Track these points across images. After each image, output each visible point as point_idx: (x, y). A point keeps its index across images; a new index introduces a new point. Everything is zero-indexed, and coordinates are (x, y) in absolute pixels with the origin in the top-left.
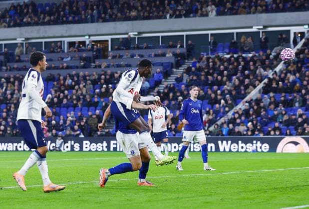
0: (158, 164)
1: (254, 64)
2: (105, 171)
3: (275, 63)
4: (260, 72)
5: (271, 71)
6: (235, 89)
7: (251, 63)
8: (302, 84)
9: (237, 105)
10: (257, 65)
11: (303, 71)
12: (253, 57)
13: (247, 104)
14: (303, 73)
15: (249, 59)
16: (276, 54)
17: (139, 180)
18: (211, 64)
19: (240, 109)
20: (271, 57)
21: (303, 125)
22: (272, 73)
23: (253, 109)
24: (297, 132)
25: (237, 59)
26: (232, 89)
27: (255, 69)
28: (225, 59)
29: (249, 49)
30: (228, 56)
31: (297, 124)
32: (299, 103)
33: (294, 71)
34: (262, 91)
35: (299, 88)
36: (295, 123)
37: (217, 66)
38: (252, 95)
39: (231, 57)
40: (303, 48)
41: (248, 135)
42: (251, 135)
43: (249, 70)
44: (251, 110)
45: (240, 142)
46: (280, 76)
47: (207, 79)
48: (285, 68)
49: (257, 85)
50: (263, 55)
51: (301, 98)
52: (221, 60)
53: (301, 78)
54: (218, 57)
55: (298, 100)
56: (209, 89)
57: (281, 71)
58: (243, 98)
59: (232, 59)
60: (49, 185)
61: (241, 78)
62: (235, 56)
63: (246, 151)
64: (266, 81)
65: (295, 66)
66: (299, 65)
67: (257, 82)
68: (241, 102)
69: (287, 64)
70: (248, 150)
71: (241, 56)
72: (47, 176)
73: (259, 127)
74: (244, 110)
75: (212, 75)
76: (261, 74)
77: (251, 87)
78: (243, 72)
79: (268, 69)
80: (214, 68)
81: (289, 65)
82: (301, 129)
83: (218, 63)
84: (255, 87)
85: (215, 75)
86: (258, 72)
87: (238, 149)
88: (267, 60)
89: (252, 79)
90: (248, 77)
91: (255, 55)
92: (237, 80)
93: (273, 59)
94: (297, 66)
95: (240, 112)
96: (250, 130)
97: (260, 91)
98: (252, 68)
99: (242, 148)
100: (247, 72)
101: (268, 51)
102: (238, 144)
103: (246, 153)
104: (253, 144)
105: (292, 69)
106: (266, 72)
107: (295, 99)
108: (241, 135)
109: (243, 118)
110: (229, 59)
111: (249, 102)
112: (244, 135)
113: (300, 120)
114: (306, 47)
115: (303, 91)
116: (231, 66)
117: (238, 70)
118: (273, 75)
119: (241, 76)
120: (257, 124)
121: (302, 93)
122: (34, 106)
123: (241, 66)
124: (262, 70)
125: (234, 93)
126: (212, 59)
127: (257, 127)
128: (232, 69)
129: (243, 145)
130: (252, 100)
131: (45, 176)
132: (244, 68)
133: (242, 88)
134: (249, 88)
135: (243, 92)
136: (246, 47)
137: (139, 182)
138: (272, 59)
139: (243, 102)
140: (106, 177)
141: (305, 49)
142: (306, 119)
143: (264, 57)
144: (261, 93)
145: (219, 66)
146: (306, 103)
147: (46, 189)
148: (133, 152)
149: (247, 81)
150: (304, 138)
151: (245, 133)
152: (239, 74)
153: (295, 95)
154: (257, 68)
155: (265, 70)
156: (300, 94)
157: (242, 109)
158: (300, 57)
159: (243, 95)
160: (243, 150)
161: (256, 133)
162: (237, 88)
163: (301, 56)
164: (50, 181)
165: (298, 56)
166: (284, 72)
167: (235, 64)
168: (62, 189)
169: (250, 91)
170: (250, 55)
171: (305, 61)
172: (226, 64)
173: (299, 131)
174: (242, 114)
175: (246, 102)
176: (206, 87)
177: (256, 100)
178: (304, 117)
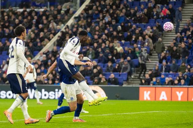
0: (90, 105)
1: (47, 18)
2: (50, 112)
3: (66, 17)
4: (53, 26)
5: (63, 25)
6: (31, 41)
7: (44, 18)
8: (93, 38)
9: (34, 56)
10: (50, 19)
11: (92, 26)
12: (45, 12)
13: (45, 55)
14: (93, 27)
15: (41, 13)
16: (66, 9)
17: (74, 118)
18: (6, 17)
19: (39, 60)
20: (62, 12)
21: (99, 76)
22: (64, 27)
23: (51, 60)
24: (94, 81)
25: (30, 13)
26: (29, 41)
27: (48, 23)
28: (19, 13)
29: (40, 4)
30: (21, 10)
31: (93, 75)
32: (92, 56)
33: (84, 25)
34: (56, 43)
35: (90, 41)
36: (91, 74)
37: (12, 19)
38: (48, 47)
39: (24, 11)
40: (91, 4)
41: (49, 84)
42: (52, 84)
43: (43, 23)
44: (49, 61)
45: (43, 90)
46: (72, 30)
47: (4, 31)
48: (76, 23)
49: (51, 38)
50: (54, 10)
51: (94, 51)
52: (15, 14)
53: (91, 32)
54: (11, 11)
55: (91, 52)
56: (6, 41)
57: (73, 26)
58: (40, 50)
59: (26, 13)
60: (29, 120)
61: (36, 31)
62: (28, 10)
63: (48, 98)
64: (59, 34)
65: (85, 21)
66: (89, 20)
67: (51, 35)
68: (39, 54)
69: (77, 19)
70: (50, 97)
71: (34, 10)
72: (27, 113)
73: (58, 77)
74: (42, 61)
75: (8, 27)
76: (54, 28)
77: (46, 40)
78: (37, 26)
79: (60, 23)
80: (9, 22)
81: (79, 20)
82: (97, 79)
83: (13, 17)
84: (50, 40)
85: (11, 28)
86: (51, 26)
87: (41, 96)
88: (59, 15)
89: (47, 32)
90: (42, 30)
91: (47, 10)
92: (32, 33)
93: (64, 14)
94: (87, 21)
95: (40, 63)
96: (50, 79)
97: (54, 43)
98: (45, 22)
99: (45, 95)
100: (40, 26)
101: (59, 7)
102: (41, 92)
103: (49, 100)
104: (55, 92)
105: (83, 24)
106: (58, 27)
107: (88, 51)
108: (42, 84)
109: (43, 68)
110: (23, 13)
111: (47, 54)
112: (46, 84)
113: (95, 71)
114: (93, 4)
115: (96, 45)
116: (25, 20)
117: (32, 24)
118: (65, 29)
119: (36, 29)
120: (56, 74)
121: (94, 47)
122: (20, 65)
123: (34, 20)
124: (55, 24)
125: (31, 45)
126: (7, 13)
127: (56, 77)
128: (26, 23)
129: (46, 93)
130: (48, 52)
131: (26, 113)
132: (38, 22)
133: (38, 40)
134: (44, 40)
135: (39, 44)
136: (38, 2)
137: (74, 119)
138: (62, 14)
139: (41, 54)
140: (51, 116)
141: (93, 6)
142: (100, 70)
143: (56, 12)
144: (56, 45)
145: (14, 20)
146: (99, 55)
147: (27, 122)
148: (72, 99)
149: (42, 34)
150: (101, 87)
151: (46, 82)
152: (33, 28)
153: (88, 47)
154: (50, 22)
155: (57, 24)
156: (92, 47)
157: (41, 60)
158: (88, 13)
159: (39, 47)
160: (46, 97)
161: (57, 82)
162: (33, 41)
163: (90, 12)
164: (29, 116)
165: (87, 12)
166: (76, 26)
167: (29, 18)
168: (38, 122)
169: (45, 43)
170: (42, 10)
171: (94, 17)
172: (20, 18)
173: (96, 80)
174: (41, 65)
175: (44, 54)
176: (4, 39)
177: (53, 52)
178: (99, 68)
